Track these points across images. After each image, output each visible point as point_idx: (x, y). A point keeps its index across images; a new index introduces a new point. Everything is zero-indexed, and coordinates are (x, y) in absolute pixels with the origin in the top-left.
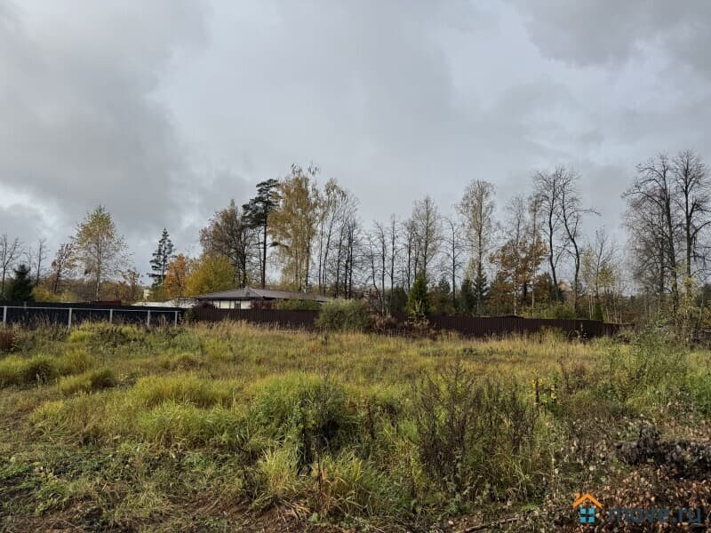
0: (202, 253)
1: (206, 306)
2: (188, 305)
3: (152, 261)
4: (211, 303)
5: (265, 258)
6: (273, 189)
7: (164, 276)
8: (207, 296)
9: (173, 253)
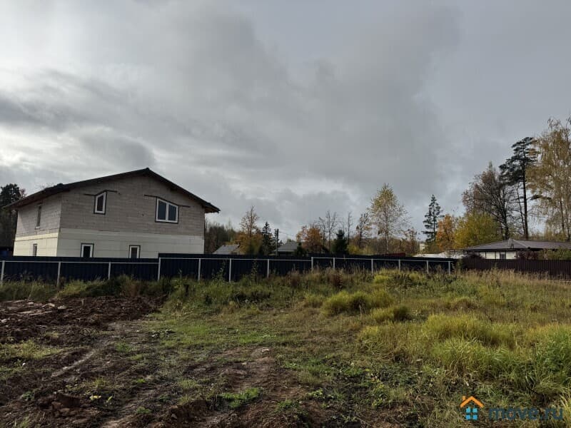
0: (465, 212)
1: (474, 256)
2: (458, 256)
3: (425, 222)
4: (478, 254)
5: (526, 212)
6: (530, 147)
7: (436, 233)
8: (474, 248)
9: (441, 214)
